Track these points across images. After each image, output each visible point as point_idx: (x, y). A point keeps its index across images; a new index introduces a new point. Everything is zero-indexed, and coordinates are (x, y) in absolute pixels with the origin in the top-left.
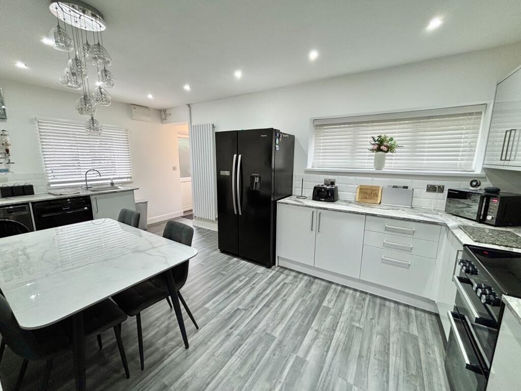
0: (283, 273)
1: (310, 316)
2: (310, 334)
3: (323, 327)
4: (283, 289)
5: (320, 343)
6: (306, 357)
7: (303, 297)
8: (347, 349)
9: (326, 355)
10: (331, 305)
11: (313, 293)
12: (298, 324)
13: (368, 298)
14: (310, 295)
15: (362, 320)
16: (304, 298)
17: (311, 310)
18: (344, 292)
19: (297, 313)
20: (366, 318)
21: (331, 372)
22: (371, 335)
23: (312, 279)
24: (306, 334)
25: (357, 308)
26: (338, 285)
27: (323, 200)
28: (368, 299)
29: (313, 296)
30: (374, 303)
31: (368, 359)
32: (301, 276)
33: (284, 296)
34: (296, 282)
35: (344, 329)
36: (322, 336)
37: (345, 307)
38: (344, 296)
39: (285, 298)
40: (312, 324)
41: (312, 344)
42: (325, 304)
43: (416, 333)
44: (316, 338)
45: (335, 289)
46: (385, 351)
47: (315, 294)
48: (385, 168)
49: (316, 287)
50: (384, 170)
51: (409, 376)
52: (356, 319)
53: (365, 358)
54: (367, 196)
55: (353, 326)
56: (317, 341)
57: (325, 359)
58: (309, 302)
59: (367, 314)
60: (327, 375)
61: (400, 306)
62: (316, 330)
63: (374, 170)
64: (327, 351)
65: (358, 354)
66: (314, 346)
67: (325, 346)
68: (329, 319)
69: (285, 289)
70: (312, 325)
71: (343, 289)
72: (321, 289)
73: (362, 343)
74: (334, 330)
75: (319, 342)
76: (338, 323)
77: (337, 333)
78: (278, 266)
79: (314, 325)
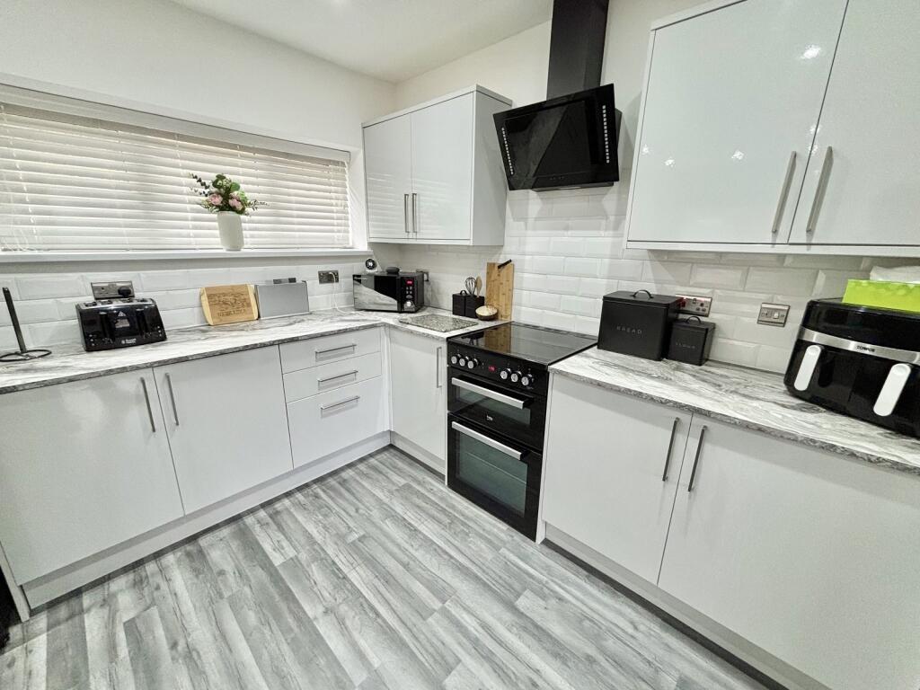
0: (82, 612)
1: (283, 606)
2: (325, 628)
3: (326, 594)
4: (148, 639)
5: (357, 618)
6: (371, 665)
7: (221, 597)
8: (388, 579)
9: (384, 621)
10: (291, 553)
11: (229, 567)
12: (285, 648)
13: (317, 489)
14: (231, 578)
15: (352, 524)
16: (226, 594)
17: (272, 597)
18: (277, 513)
19: (256, 635)
20: (350, 516)
21: (415, 630)
22: (381, 530)
23: (189, 548)
24: (322, 638)
25: (325, 516)
26: (252, 511)
27: (133, 341)
28: (319, 491)
29: (240, 574)
30: (332, 488)
31: (415, 559)
32: (151, 567)
33: (174, 646)
34: (158, 588)
35: (351, 560)
36: (343, 609)
37: (309, 531)
38: (285, 517)
39: (181, 646)
40: (304, 612)
41: (350, 636)
42: (277, 560)
43: (403, 482)
44: (341, 622)
45: (259, 522)
46: (411, 530)
47: (237, 567)
48: (245, 246)
49: (220, 552)
50: (245, 251)
51: (450, 528)
52: (343, 530)
53: (411, 562)
54: (230, 309)
55: (353, 543)
56: (348, 623)
57: (389, 627)
58: (247, 589)
59: (345, 511)
60: (417, 639)
61: (358, 466)
62: (326, 613)
63: (224, 251)
64: (378, 615)
65: (401, 568)
66: (356, 635)
67: (366, 613)
68: (316, 573)
69: (151, 630)
70: (310, 614)
71: (270, 510)
72: (234, 547)
73: (386, 550)
74: (345, 578)
75: (353, 621)
76: (334, 563)
77: (353, 576)
78: (33, 613)
79: (311, 609)
